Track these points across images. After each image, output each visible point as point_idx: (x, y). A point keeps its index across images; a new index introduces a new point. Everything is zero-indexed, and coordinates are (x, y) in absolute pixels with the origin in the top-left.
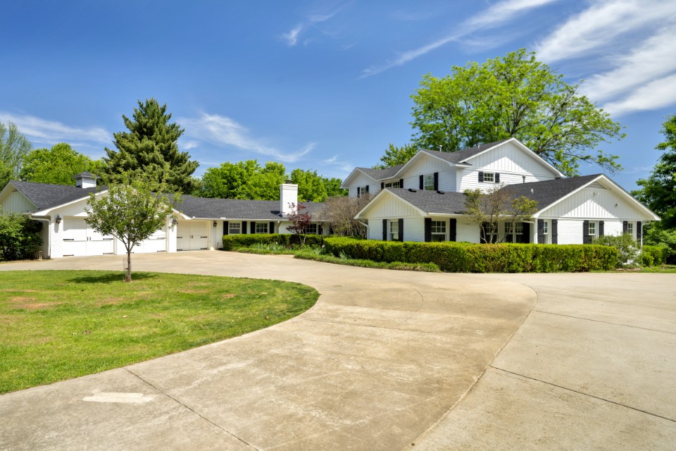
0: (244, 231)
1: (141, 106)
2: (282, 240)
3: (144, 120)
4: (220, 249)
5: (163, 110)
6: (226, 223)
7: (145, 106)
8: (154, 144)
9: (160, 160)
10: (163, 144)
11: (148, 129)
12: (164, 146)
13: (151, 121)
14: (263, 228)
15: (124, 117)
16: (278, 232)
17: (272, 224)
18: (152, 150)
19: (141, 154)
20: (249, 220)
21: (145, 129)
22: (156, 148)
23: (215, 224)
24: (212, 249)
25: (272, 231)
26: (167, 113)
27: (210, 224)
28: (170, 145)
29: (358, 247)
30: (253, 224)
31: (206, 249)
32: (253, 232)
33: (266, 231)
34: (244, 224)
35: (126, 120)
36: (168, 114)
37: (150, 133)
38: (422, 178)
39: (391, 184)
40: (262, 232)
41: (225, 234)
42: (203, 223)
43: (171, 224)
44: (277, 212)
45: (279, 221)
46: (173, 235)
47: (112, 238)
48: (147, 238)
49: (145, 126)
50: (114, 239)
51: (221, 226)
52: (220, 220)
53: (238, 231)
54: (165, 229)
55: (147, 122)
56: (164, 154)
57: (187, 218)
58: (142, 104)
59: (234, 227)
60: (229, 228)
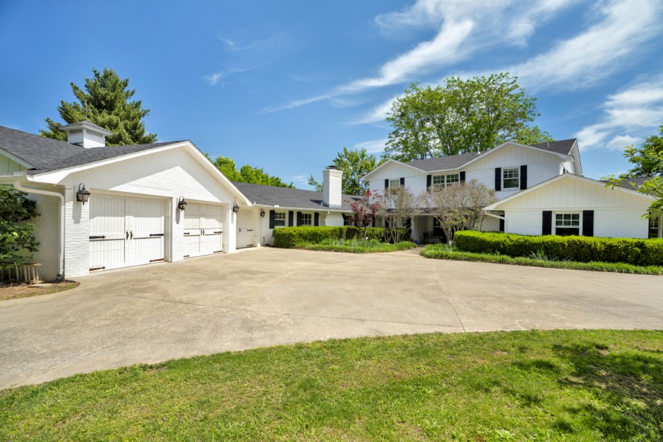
0: (291, 224)
1: (97, 75)
3: (102, 91)
4: (268, 245)
5: (125, 84)
6: (272, 213)
7: (101, 75)
8: (119, 120)
9: (127, 139)
10: (127, 121)
11: (107, 102)
13: (112, 94)
14: (303, 218)
15: (72, 84)
16: (324, 224)
17: (317, 215)
18: (116, 126)
20: (296, 209)
21: (103, 103)
22: (121, 125)
23: (262, 213)
24: (259, 245)
25: (316, 224)
26: (129, 88)
27: (257, 213)
28: (136, 124)
30: (299, 214)
31: (251, 246)
32: (299, 224)
33: (310, 223)
34: (291, 213)
35: (76, 88)
36: (131, 90)
37: (110, 107)
38: (498, 171)
39: (443, 177)
40: (306, 224)
41: (272, 226)
42: (248, 212)
43: (231, 211)
44: (319, 202)
45: (329, 211)
46: (232, 228)
47: (163, 233)
48: (203, 232)
49: (104, 98)
50: (166, 235)
51: (267, 216)
52: (267, 208)
53: (283, 223)
54: (222, 219)
55: (106, 94)
56: (130, 133)
57: (249, 204)
58: (97, 73)
59: (280, 218)
60: (274, 218)
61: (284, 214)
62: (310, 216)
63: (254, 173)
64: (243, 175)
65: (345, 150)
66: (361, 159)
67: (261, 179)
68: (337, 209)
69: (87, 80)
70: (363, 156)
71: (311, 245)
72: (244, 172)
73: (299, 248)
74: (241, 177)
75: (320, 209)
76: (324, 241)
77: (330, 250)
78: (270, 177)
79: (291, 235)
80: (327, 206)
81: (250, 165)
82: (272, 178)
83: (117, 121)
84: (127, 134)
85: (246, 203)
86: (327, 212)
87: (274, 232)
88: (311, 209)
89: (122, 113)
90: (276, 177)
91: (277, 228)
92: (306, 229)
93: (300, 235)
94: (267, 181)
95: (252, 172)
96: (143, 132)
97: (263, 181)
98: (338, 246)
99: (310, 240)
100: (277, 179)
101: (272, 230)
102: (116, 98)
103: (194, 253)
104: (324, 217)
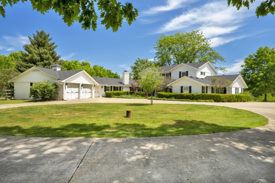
0: (111, 90)
1: (38, 33)
2: (127, 93)
3: (40, 40)
4: (104, 97)
5: (48, 36)
6: (105, 87)
7: (40, 33)
12: (51, 52)
14: (115, 88)
16: (123, 90)
17: (120, 87)
19: (42, 55)
20: (113, 86)
21: (41, 44)
22: (48, 53)
23: (102, 87)
24: (101, 97)
25: (120, 90)
27: (100, 87)
29: (180, 95)
30: (114, 87)
31: (99, 97)
32: (114, 90)
33: (118, 90)
34: (111, 87)
35: (30, 38)
36: (51, 38)
37: (43, 45)
38: (180, 72)
39: (165, 74)
40: (117, 90)
41: (105, 91)
42: (98, 87)
43: (93, 86)
44: (121, 83)
45: (124, 86)
46: (94, 91)
47: (78, 92)
48: (86, 92)
49: (41, 42)
50: (79, 92)
51: (104, 88)
52: (104, 85)
53: (109, 90)
54: (91, 89)
55: (42, 41)
56: (52, 56)
57: (98, 84)
58: (38, 32)
59: (108, 88)
60: (106, 89)
61: (109, 87)
62: (118, 88)
63: (99, 68)
64: (95, 70)
65: (139, 59)
66: (146, 63)
67: (102, 71)
68: (128, 85)
69: (34, 35)
70: (147, 61)
71: (117, 97)
72: (95, 68)
73: (113, 97)
74: (93, 71)
75: (121, 85)
76: (121, 95)
77: (122, 98)
78: (106, 70)
79: (111, 93)
80: (124, 84)
81: (97, 65)
82: (107, 70)
83: (47, 52)
84: (51, 57)
85: (97, 84)
86: (123, 87)
87: (106, 93)
88: (118, 85)
89: (48, 48)
90: (109, 70)
91: (107, 91)
92: (116, 92)
93: (114, 94)
94: (105, 72)
95: (98, 68)
96: (56, 55)
97: (103, 72)
98: (124, 97)
99: (117, 95)
100: (110, 71)
101: (105, 92)
102: (46, 42)
103: (84, 97)
104: (123, 88)
